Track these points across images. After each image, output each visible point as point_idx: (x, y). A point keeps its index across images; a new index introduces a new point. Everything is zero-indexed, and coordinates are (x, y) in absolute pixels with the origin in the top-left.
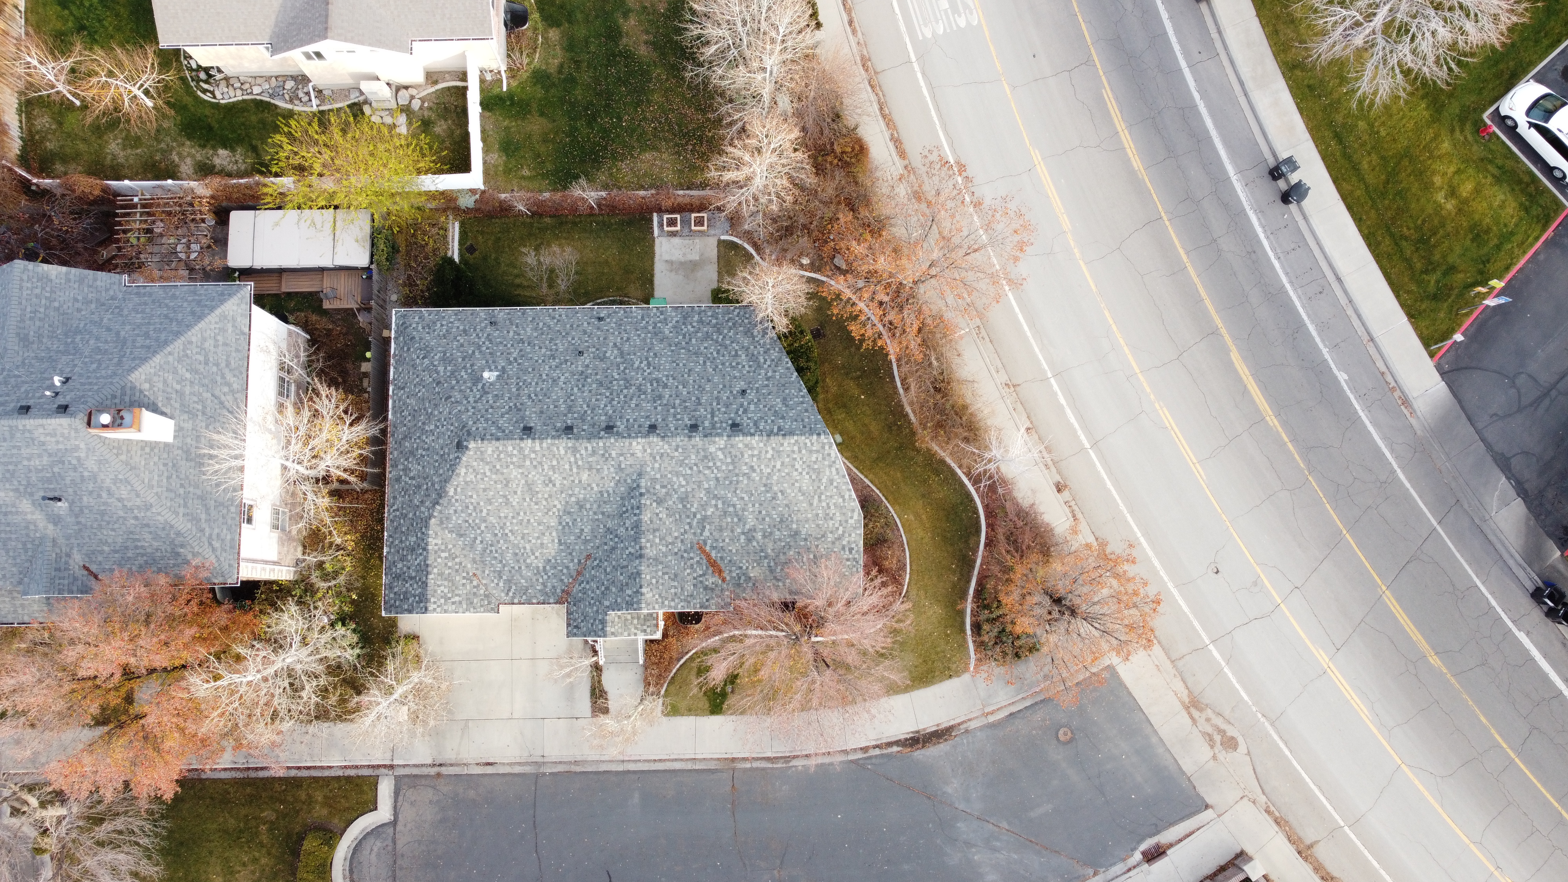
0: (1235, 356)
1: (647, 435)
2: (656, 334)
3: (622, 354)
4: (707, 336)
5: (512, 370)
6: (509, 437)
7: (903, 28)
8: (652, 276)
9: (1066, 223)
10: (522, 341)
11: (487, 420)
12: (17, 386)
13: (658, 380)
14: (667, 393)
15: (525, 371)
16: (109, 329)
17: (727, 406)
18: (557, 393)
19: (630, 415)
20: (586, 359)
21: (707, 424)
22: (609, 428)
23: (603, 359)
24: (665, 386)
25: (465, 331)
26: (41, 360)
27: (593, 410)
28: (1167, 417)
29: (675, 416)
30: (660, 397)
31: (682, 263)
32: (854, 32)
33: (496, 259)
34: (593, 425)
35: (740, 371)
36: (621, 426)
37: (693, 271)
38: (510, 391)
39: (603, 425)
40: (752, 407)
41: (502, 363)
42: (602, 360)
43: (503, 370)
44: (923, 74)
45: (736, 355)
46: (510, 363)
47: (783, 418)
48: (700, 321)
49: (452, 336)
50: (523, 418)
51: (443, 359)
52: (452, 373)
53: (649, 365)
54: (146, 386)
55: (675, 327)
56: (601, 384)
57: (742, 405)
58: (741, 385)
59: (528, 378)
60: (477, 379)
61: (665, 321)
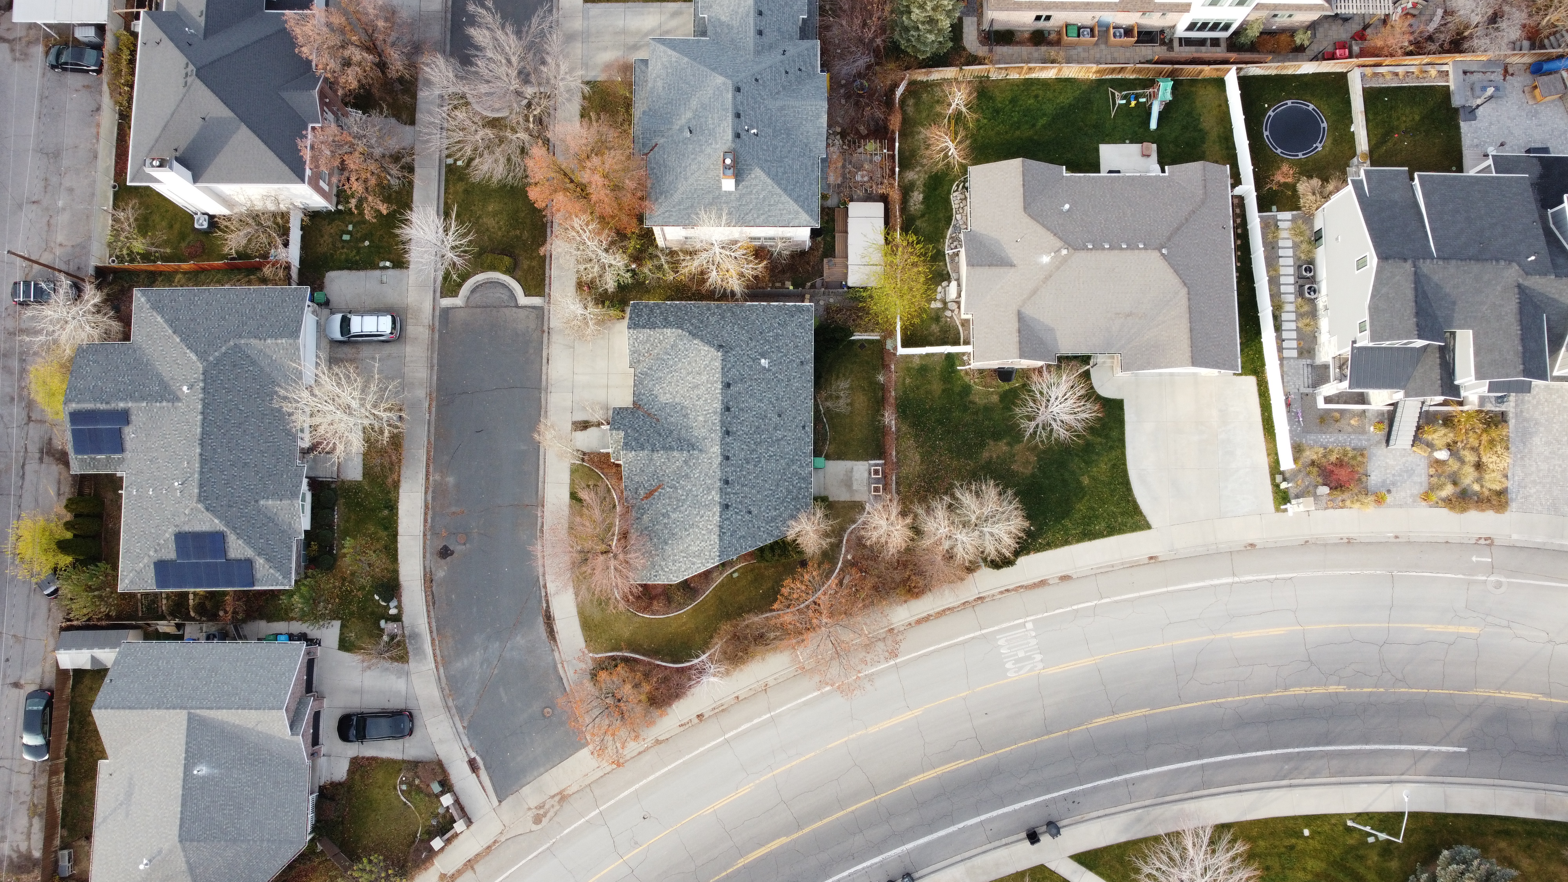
0: (783, 840)
1: (722, 454)
2: (792, 461)
3: (778, 440)
4: (789, 492)
5: (769, 375)
6: (724, 374)
7: (1004, 625)
8: (843, 459)
9: (873, 730)
10: (789, 380)
11: (736, 362)
12: (753, 109)
13: (760, 461)
14: (751, 467)
15: (767, 383)
16: (789, 152)
17: (741, 502)
18: (752, 402)
19: (736, 445)
20: (776, 419)
21: (729, 490)
22: (728, 433)
23: (775, 429)
24: (755, 466)
25: (797, 346)
26: (770, 118)
27: (741, 423)
28: (744, 791)
29: (735, 471)
30: (748, 463)
31: (851, 478)
32: (1001, 593)
33: (855, 362)
34: (730, 423)
35: (764, 511)
36: (729, 440)
37: (846, 485)
38: (755, 374)
39: (730, 429)
40: (739, 517)
41: (774, 369)
42: (775, 428)
43: (769, 370)
44: (973, 638)
45: (776, 509)
46: (774, 374)
47: (731, 535)
48: (801, 488)
49: (793, 339)
50: (736, 382)
51: (777, 335)
52: (768, 341)
53: (771, 456)
54: (753, 176)
55: (797, 472)
56: (758, 428)
57: (741, 511)
58: (755, 511)
59: (763, 385)
60: (763, 355)
61: (801, 466)
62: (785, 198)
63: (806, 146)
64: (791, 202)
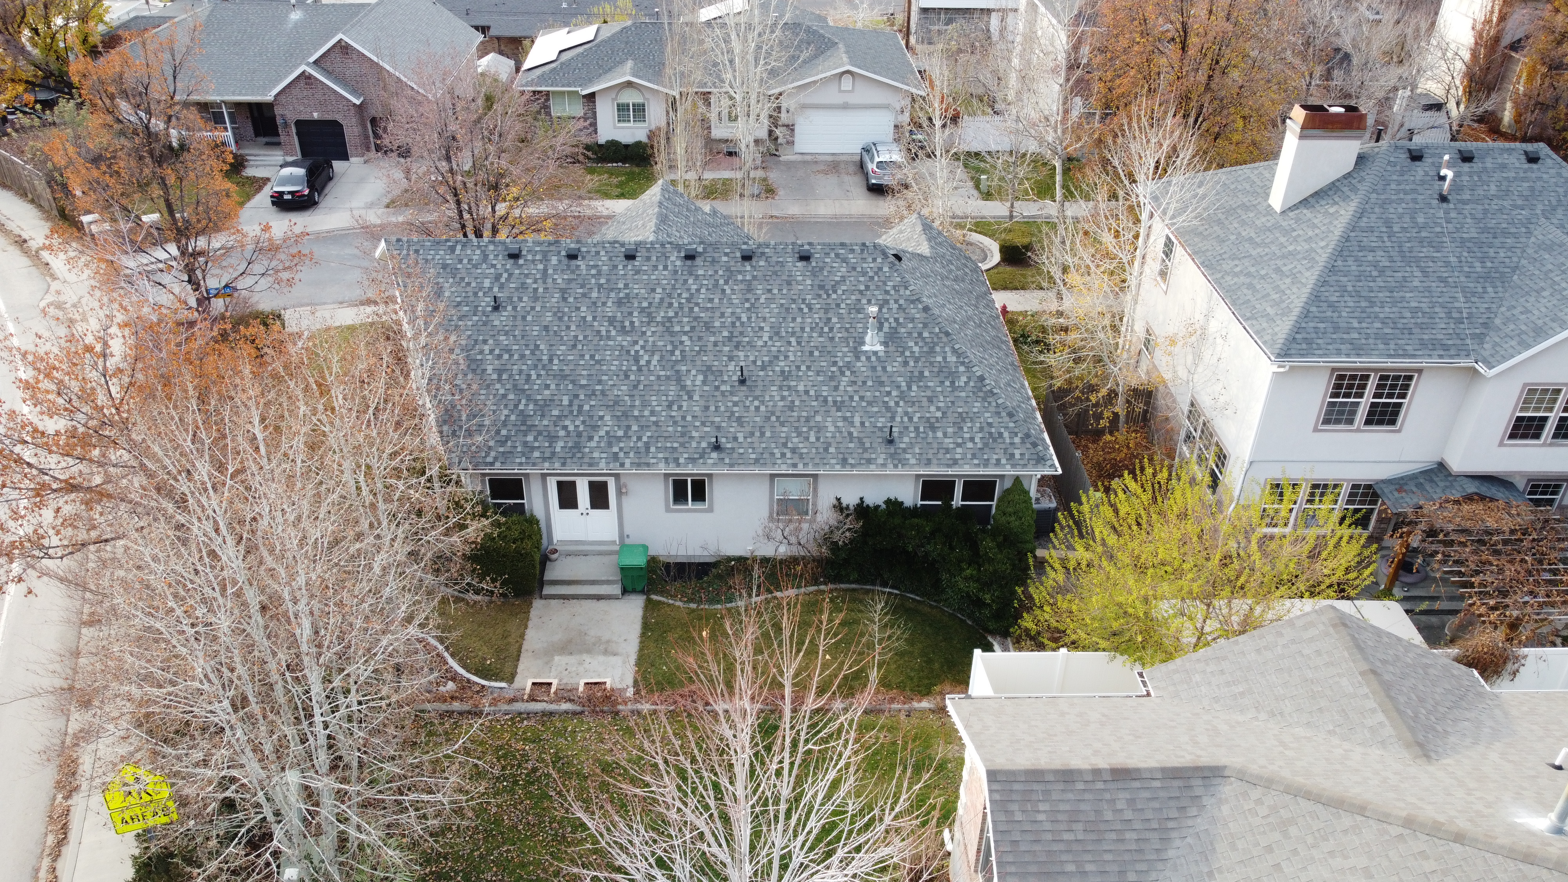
1: (638, 244)
2: (625, 415)
3: (679, 378)
4: (543, 407)
5: (843, 354)
6: (829, 247)
8: (643, 635)
11: (864, 274)
13: (623, 331)
14: (610, 309)
15: (823, 350)
17: (523, 286)
18: (770, 312)
19: (662, 275)
20: (734, 372)
21: (554, 260)
22: (690, 257)
23: (708, 370)
24: (612, 321)
25: (933, 428)
27: (716, 285)
29: (599, 273)
30: (619, 303)
31: (589, 651)
33: (929, 661)
34: (714, 261)
35: (497, 343)
36: (675, 259)
37: (570, 641)
38: (841, 318)
39: (699, 261)
40: (487, 283)
41: (861, 365)
42: (709, 368)
43: (856, 352)
45: (500, 372)
46: (848, 365)
47: (445, 266)
48: (552, 438)
49: (951, 418)
50: (814, 274)
51: (953, 376)
52: (932, 351)
53: (637, 360)
55: (595, 428)
56: (708, 326)
57: (502, 287)
58: (497, 320)
59: (817, 340)
60: (891, 339)
61: (611, 439)
62: (1310, 278)
63: (1485, 325)
64: (1306, 291)
